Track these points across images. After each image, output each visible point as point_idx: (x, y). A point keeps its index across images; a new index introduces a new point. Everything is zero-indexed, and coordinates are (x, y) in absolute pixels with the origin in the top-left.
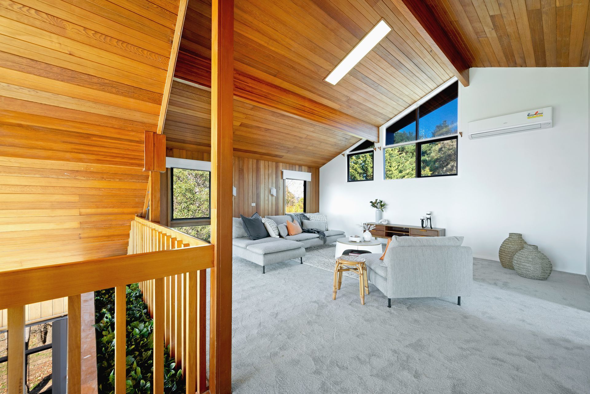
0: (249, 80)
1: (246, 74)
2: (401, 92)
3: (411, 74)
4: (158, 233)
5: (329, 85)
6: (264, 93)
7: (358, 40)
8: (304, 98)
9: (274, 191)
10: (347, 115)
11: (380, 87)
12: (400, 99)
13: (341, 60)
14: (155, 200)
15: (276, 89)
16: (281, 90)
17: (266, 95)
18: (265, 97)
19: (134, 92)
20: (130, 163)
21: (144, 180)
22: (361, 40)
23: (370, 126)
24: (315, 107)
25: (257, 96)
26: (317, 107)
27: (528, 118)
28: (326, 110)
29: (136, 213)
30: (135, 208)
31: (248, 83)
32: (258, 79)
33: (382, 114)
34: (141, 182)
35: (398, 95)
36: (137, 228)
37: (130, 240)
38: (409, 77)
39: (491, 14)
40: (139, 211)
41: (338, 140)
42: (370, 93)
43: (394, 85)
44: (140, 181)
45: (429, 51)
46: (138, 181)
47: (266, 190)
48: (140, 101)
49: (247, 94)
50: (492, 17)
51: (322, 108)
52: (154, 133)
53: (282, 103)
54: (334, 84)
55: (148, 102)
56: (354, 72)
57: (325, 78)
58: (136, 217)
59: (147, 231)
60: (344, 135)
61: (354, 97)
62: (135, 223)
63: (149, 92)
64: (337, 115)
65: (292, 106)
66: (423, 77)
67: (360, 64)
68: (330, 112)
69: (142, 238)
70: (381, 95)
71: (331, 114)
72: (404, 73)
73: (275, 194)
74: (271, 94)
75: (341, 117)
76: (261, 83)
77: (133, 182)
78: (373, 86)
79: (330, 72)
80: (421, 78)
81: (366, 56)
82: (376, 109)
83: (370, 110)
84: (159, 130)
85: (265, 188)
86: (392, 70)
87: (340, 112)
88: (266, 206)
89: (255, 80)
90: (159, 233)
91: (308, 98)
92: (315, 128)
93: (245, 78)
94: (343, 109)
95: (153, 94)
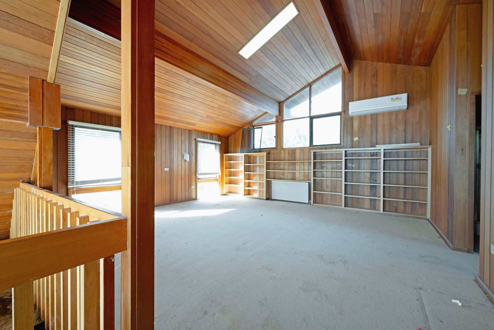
0: (163, 40)
1: (161, 34)
2: (299, 74)
3: (309, 59)
4: (45, 202)
5: (241, 58)
6: (179, 57)
7: (270, 18)
8: (219, 68)
9: (187, 157)
10: (256, 89)
11: (284, 66)
12: (298, 80)
13: (254, 35)
14: (46, 163)
15: (192, 55)
16: (197, 56)
17: (182, 59)
18: (181, 61)
19: (8, 21)
20: (5, 114)
21: (31, 138)
22: (273, 17)
23: (273, 102)
24: (229, 78)
25: (173, 58)
26: (231, 79)
27: (391, 102)
28: (238, 82)
29: (21, 179)
30: (19, 172)
31: (163, 43)
32: (174, 41)
33: (283, 91)
34: (27, 141)
35: (297, 76)
36: (20, 197)
37: (14, 211)
38: (306, 60)
39: (375, 12)
40: (25, 176)
41: (245, 112)
42: (276, 71)
43: (295, 66)
44: (25, 140)
45: (324, 40)
46: (22, 139)
47: (179, 155)
48: (20, 35)
49: (161, 54)
50: (375, 15)
51: (234, 80)
52: (43, 80)
53: (198, 69)
54: (247, 58)
55: (33, 39)
56: (264, 49)
57: (239, 50)
58: (21, 183)
59: (33, 199)
60: (251, 107)
61: (263, 73)
62: (18, 190)
63: (33, 25)
64: (247, 88)
65: (208, 74)
66: (317, 62)
67: (269, 42)
68: (241, 85)
69: (26, 208)
70: (284, 74)
71: (242, 87)
72: (303, 56)
73: (188, 160)
74: (187, 59)
75: (250, 91)
76: (177, 45)
77: (15, 140)
78: (278, 65)
79: (244, 46)
80: (316, 63)
81: (275, 35)
82: (279, 87)
83: (274, 87)
84: (51, 78)
85: (179, 154)
86: (295, 52)
87: (250, 86)
88: (180, 171)
89: (170, 41)
90: (47, 202)
91: (222, 69)
92: (227, 99)
93: (160, 37)
94: (252, 83)
95: (38, 29)
